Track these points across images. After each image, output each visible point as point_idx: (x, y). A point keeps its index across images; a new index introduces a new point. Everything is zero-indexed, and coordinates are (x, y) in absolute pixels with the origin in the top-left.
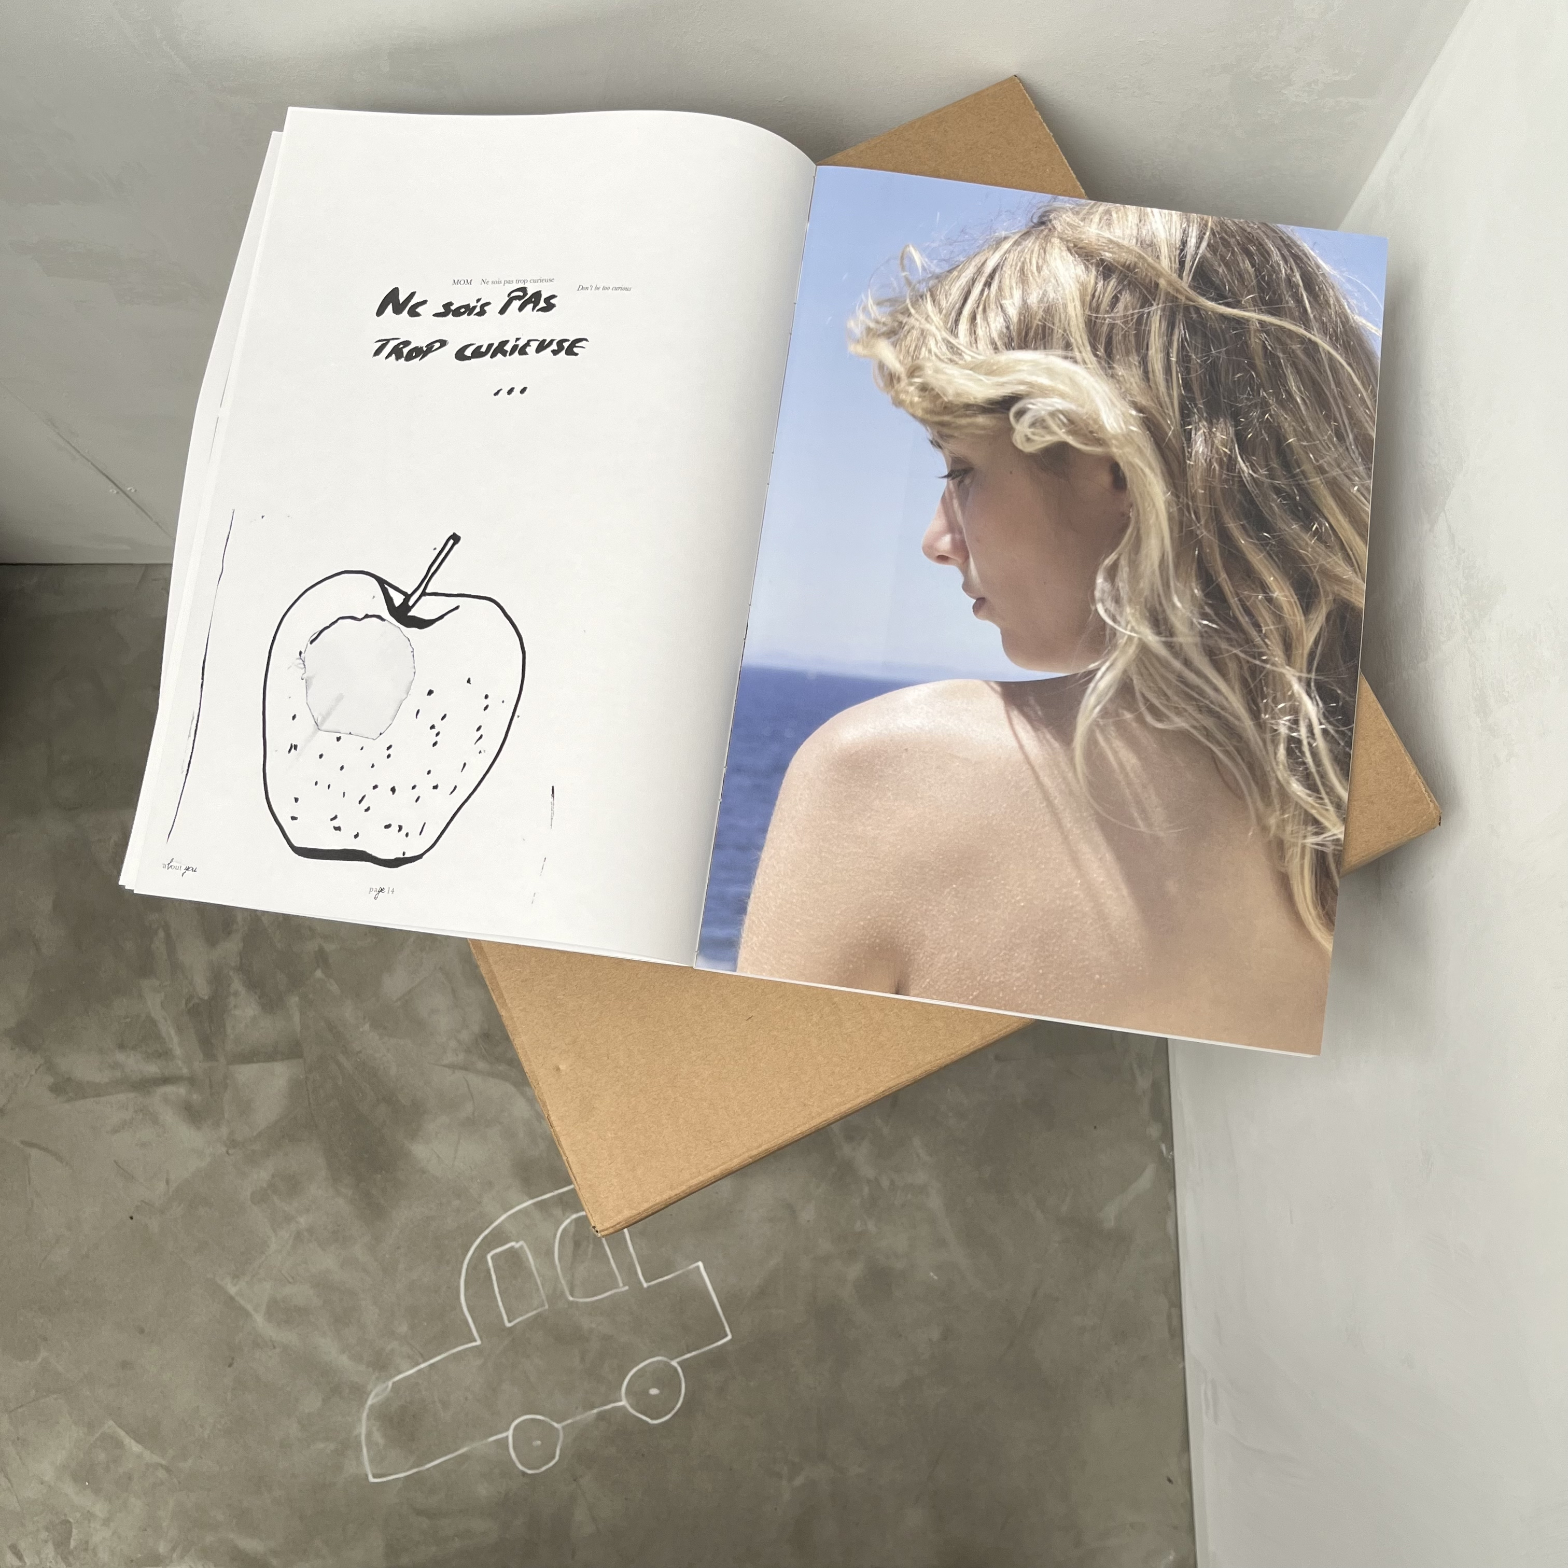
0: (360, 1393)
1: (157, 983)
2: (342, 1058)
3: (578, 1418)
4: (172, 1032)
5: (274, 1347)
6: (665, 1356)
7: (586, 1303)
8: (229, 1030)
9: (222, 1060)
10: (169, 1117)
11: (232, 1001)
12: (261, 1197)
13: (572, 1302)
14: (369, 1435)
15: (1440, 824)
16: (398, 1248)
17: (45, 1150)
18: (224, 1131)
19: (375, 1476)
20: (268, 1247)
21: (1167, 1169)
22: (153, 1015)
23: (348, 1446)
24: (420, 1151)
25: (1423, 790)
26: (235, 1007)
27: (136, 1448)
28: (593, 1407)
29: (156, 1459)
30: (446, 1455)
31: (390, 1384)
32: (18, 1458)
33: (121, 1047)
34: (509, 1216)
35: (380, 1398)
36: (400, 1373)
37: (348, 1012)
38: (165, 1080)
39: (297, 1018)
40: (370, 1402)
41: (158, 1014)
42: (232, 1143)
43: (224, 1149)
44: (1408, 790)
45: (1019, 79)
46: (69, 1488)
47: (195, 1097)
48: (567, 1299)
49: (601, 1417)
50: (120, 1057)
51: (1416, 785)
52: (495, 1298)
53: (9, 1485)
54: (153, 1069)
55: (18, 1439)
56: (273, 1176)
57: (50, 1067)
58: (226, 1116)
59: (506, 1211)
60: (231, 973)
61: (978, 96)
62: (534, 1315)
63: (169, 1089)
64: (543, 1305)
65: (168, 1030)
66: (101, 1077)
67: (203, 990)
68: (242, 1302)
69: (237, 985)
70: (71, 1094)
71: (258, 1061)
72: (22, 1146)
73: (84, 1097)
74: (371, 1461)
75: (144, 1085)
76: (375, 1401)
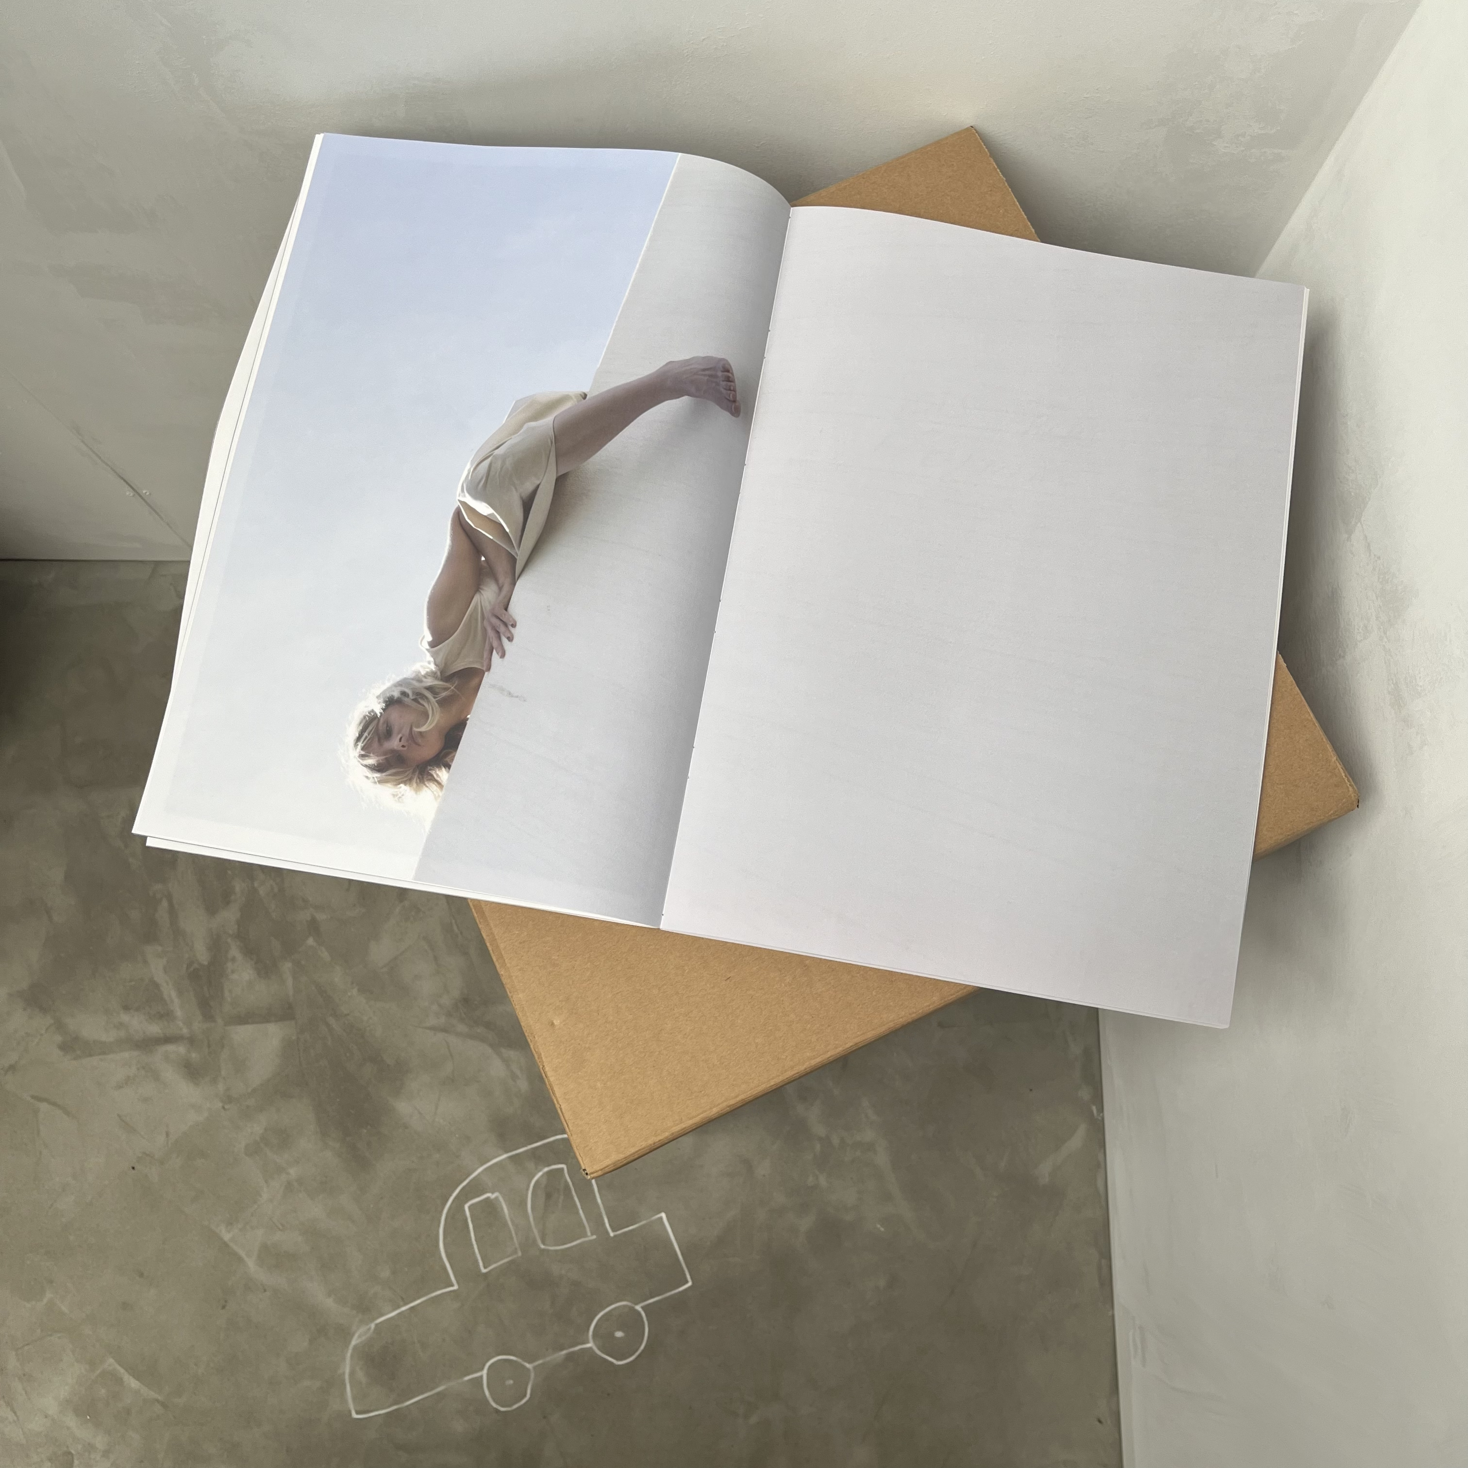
0: (345, 1334)
1: (160, 949)
2: (332, 1021)
3: (548, 1359)
4: (174, 994)
5: (265, 1291)
6: (628, 1301)
7: (556, 1251)
8: (227, 993)
9: (220, 1021)
10: (170, 1074)
11: (229, 965)
12: (254, 1150)
13: (544, 1250)
14: (352, 1373)
15: (1358, 806)
16: (382, 1198)
17: (54, 1104)
18: (221, 1087)
19: (358, 1413)
20: (261, 1196)
21: (1098, 1130)
22: (155, 979)
23: (333, 1383)
24: (403, 1107)
25: (1343, 774)
26: (233, 972)
27: (134, 1384)
28: (562, 1350)
29: (153, 1395)
30: (422, 1393)
31: (373, 1326)
32: (23, 1392)
33: (126, 1008)
34: (485, 1169)
35: (364, 1338)
36: (382, 1315)
37: (338, 977)
38: (168, 1040)
39: (290, 982)
40: (354, 1342)
41: (160, 977)
42: (229, 1099)
43: (221, 1105)
44: (1329, 774)
45: (975, 130)
46: (71, 1421)
47: (194, 1055)
48: (538, 1246)
49: (570, 1357)
50: (125, 1017)
51: (1337, 771)
52: (472, 1245)
53: (15, 1418)
54: (155, 1029)
55: (24, 1375)
56: (266, 1130)
57: (60, 1026)
58: (223, 1073)
59: (482, 1165)
60: (229, 940)
61: (939, 145)
62: (508, 1262)
63: (171, 1048)
64: (515, 1252)
65: (169, 991)
66: (108, 1037)
67: (202, 955)
68: (235, 1248)
69: (235, 951)
70: (78, 1052)
71: (253, 1023)
72: (32, 1101)
73: (91, 1055)
74: (354, 1399)
75: (147, 1044)
76: (358, 1342)
